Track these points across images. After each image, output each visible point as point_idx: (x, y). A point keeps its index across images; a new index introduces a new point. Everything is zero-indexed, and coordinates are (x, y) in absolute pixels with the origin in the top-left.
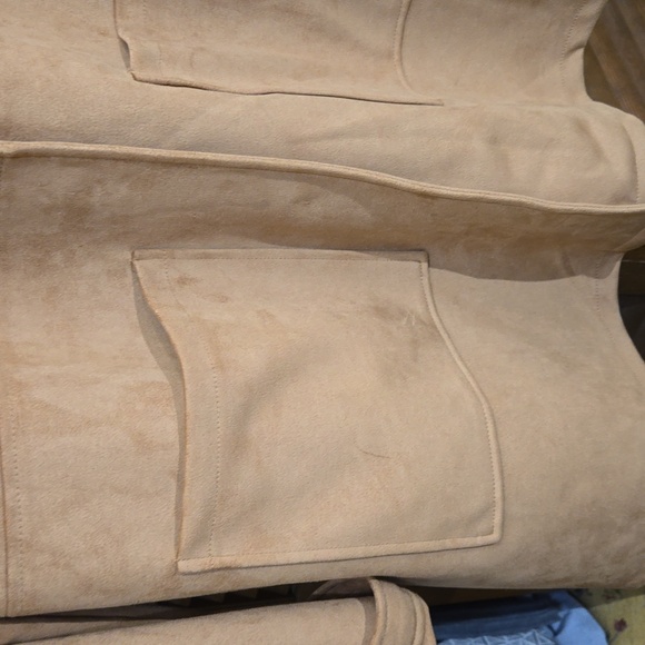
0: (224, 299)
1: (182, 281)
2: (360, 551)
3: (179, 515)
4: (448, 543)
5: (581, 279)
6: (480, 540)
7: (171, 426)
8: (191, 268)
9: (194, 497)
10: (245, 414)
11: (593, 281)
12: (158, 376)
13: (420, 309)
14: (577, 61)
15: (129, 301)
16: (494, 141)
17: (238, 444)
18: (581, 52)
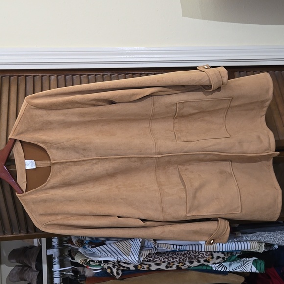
0: (193, 172)
1: (186, 169)
2: (215, 214)
3: (186, 208)
4: (231, 213)
5: (264, 162)
6: (237, 212)
7: (185, 195)
8: (188, 167)
9: (188, 205)
10: (196, 193)
11: (267, 162)
12: (182, 187)
13: (229, 171)
14: (264, 117)
15: (177, 173)
16: (240, 143)
17: (195, 197)
18: (265, 116)
